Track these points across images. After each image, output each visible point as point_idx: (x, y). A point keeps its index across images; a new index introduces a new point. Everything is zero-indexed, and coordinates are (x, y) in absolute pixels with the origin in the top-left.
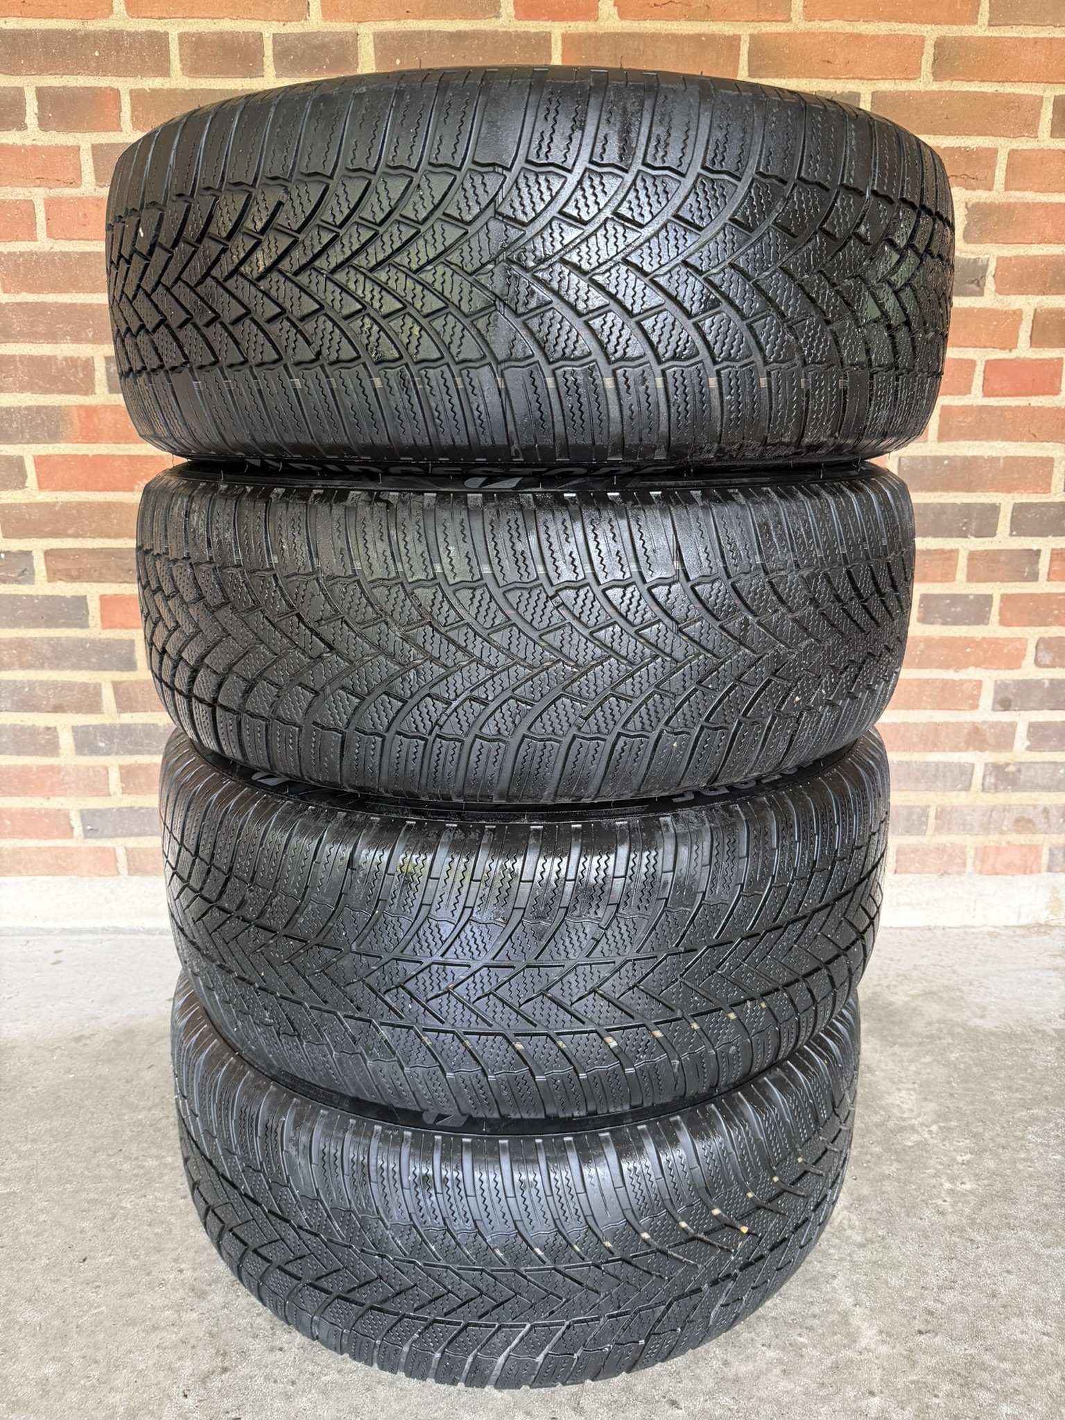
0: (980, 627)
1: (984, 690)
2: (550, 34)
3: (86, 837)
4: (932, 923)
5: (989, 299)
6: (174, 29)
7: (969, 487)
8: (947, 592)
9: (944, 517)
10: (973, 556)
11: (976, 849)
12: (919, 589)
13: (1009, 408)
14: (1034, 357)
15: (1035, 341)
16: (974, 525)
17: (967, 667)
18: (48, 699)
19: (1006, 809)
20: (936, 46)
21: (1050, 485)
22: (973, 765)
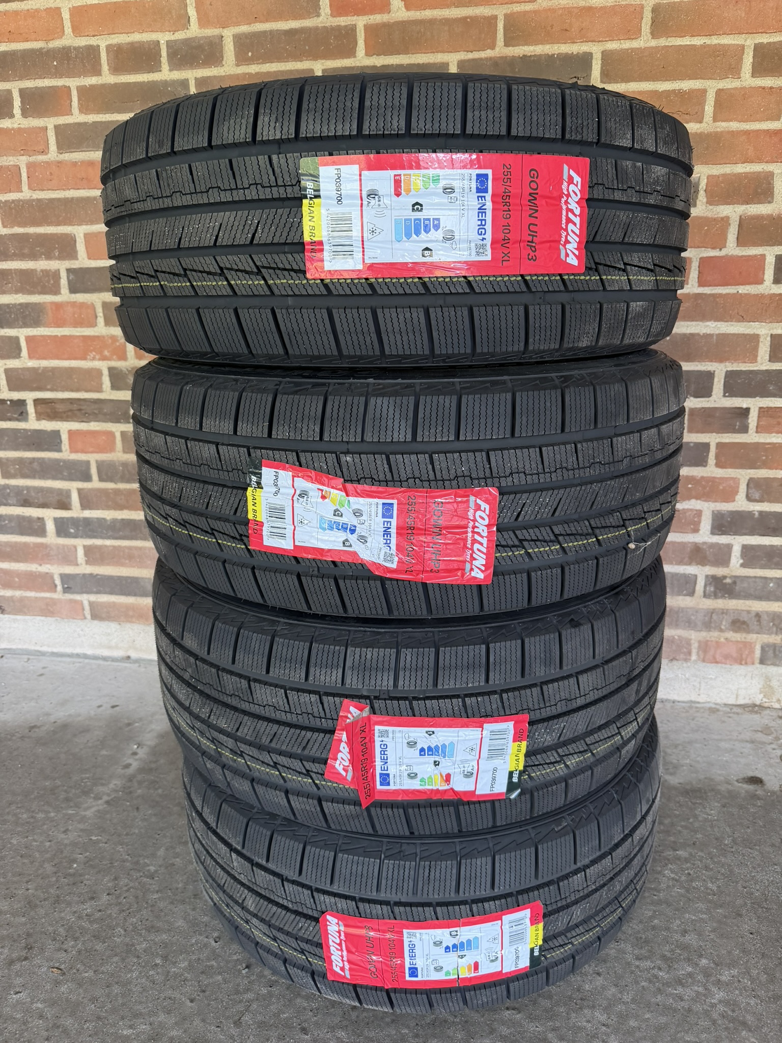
0: (700, 468)
1: (703, 518)
2: (355, 25)
3: (64, 592)
5: (702, 209)
6: (102, 42)
10: (695, 413)
11: (699, 642)
13: (720, 295)
14: (741, 254)
15: (741, 241)
16: (693, 387)
17: (689, 499)
18: (38, 499)
19: (724, 612)
20: (653, 11)
21: (757, 356)
22: (696, 576)
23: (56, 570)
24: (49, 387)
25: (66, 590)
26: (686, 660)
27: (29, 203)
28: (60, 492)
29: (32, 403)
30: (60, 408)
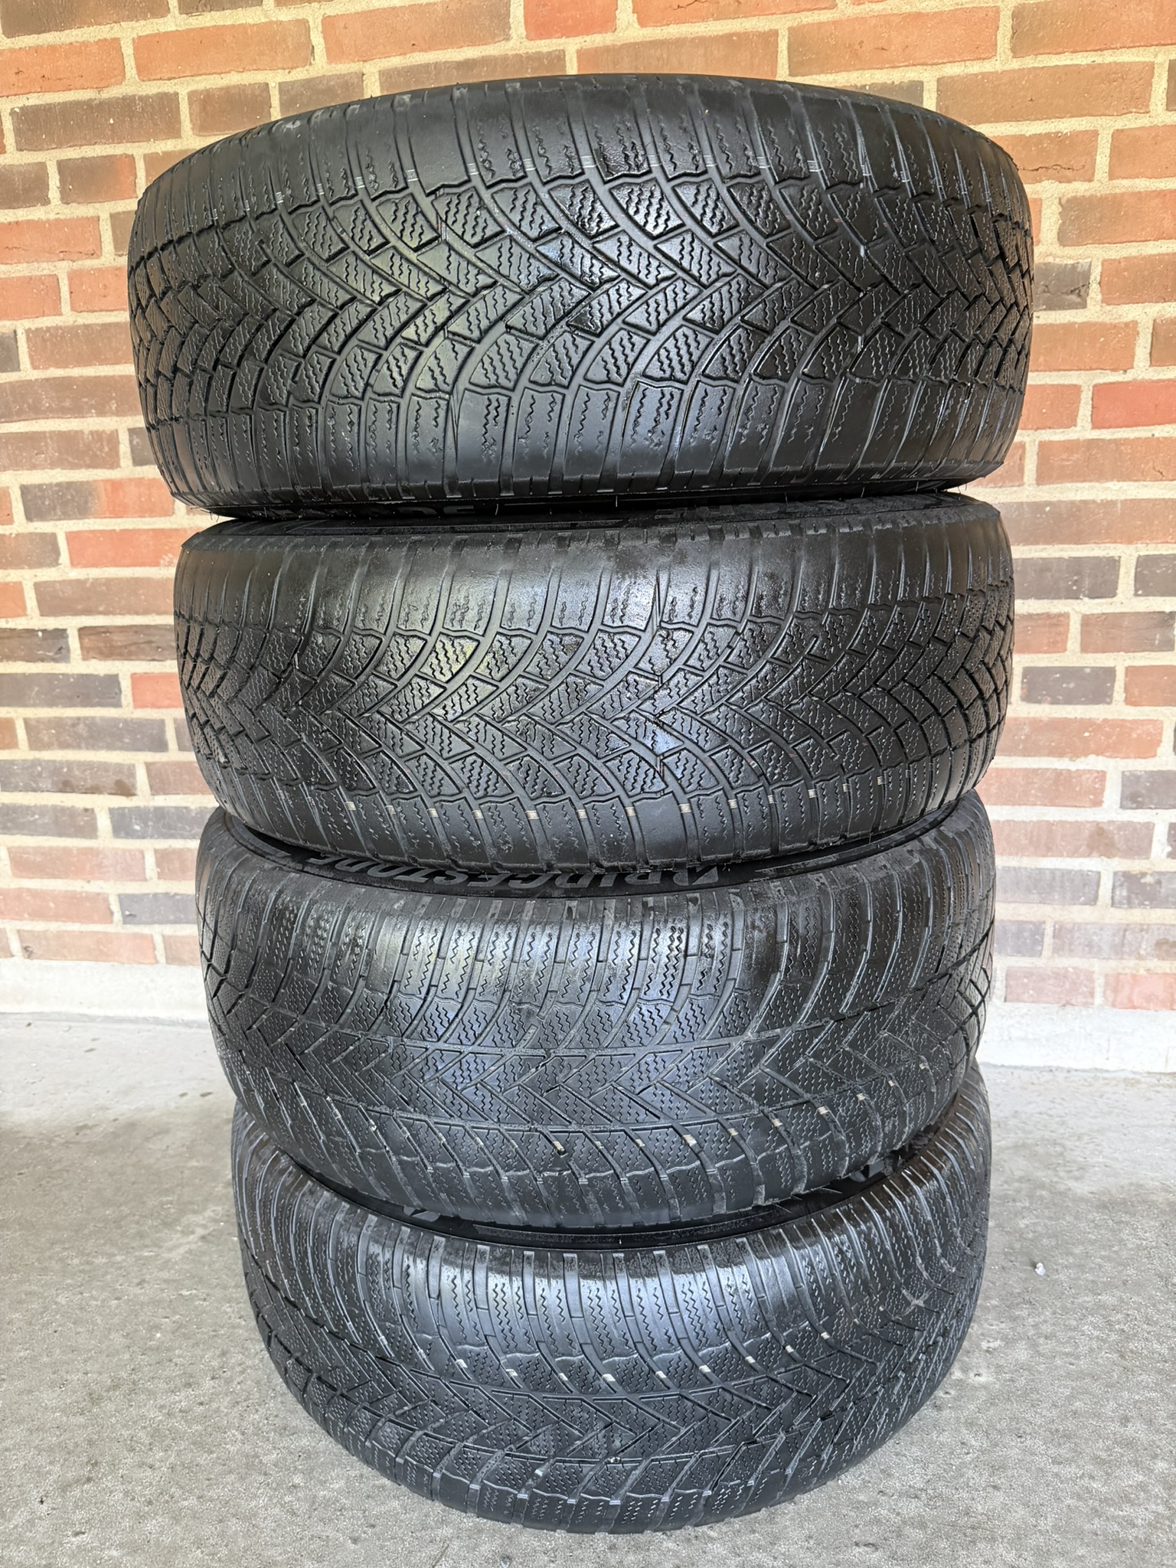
0: (1101, 707)
1: (1108, 784)
2: (564, 51)
3: (125, 923)
4: (1054, 1064)
5: (1094, 311)
6: (182, 89)
7: (1078, 539)
8: (1057, 664)
9: (1049, 574)
10: (1087, 621)
11: (1106, 976)
12: (1019, 663)
13: (1126, 441)
14: (1156, 378)
15: (1156, 358)
16: (1087, 583)
17: (1086, 755)
18: (85, 780)
19: (1143, 928)
20: (1014, 16)
22: (1099, 873)
23: (111, 889)
24: (101, 609)
25: (129, 918)
26: (1086, 1005)
27: (72, 331)
28: (119, 768)
29: (76, 633)
30: (118, 639)
